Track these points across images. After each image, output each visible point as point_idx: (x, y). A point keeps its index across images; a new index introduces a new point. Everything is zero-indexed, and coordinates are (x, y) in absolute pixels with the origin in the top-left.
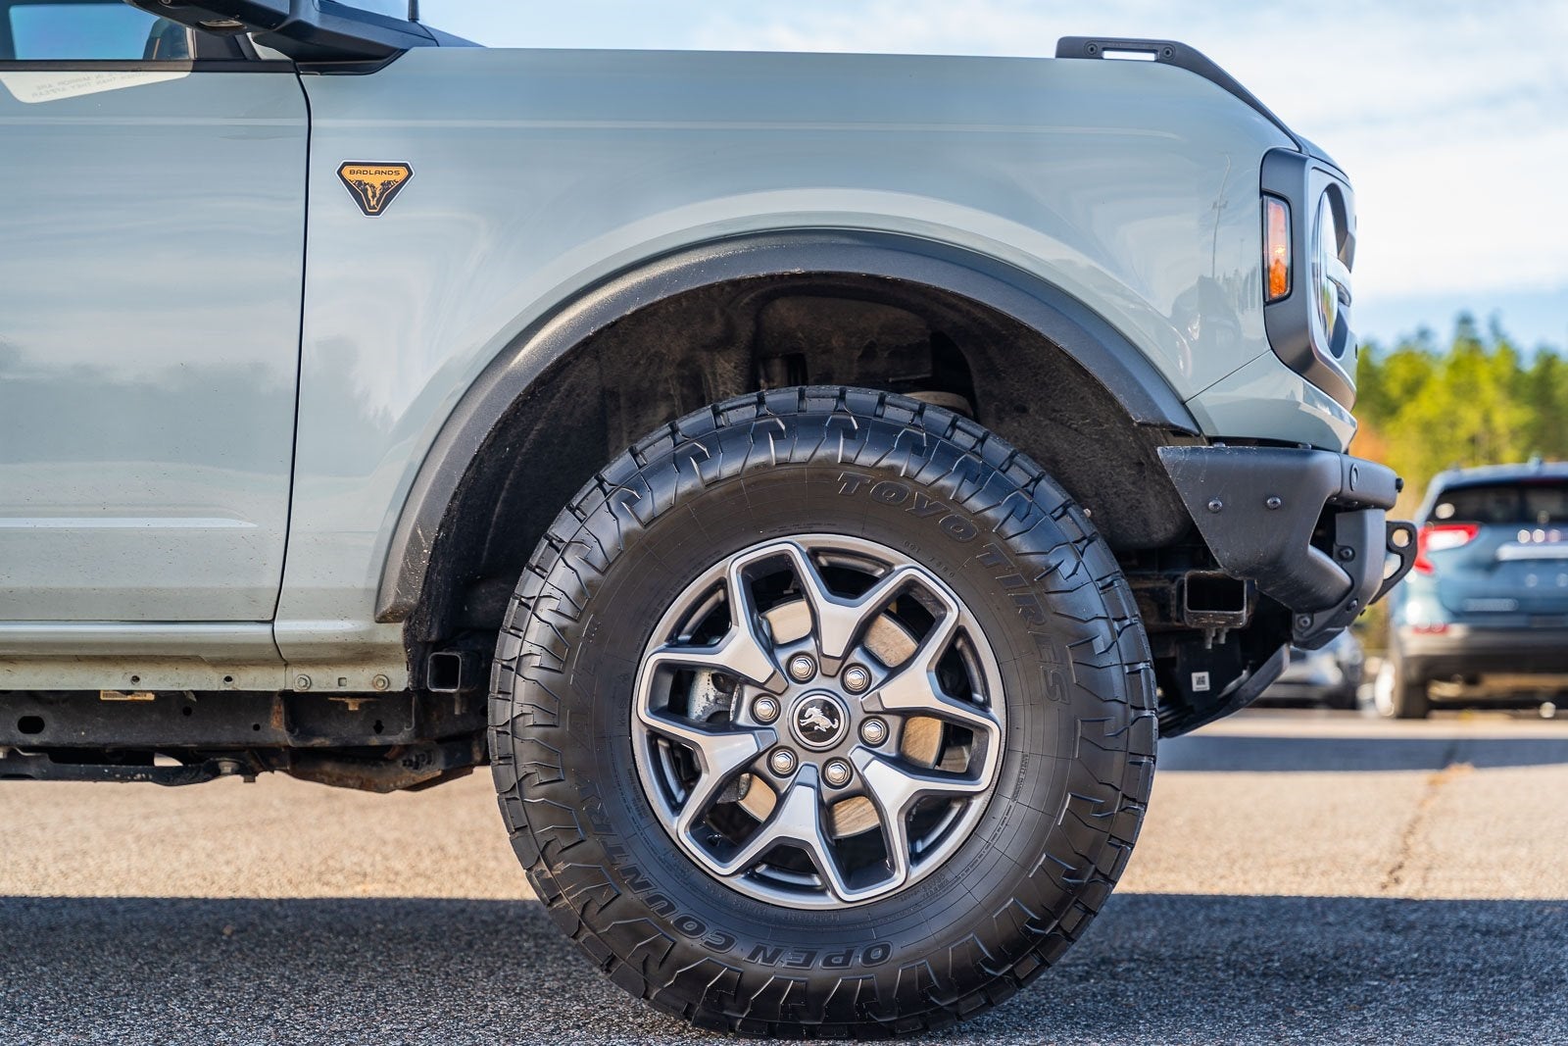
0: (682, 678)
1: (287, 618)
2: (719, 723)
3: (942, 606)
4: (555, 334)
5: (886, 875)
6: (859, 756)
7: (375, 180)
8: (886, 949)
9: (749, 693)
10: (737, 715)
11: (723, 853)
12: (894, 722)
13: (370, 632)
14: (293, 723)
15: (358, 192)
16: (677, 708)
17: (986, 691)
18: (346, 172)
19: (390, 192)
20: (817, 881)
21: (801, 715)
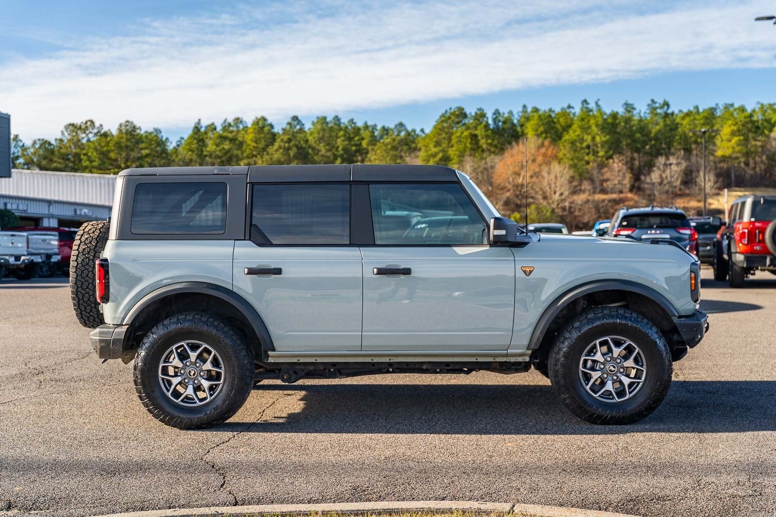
0: (586, 361)
1: (510, 349)
2: (593, 369)
3: (636, 349)
4: (566, 300)
5: (625, 396)
6: (619, 374)
7: (528, 270)
8: (626, 410)
9: (599, 364)
10: (596, 367)
11: (595, 393)
12: (625, 369)
13: (525, 352)
14: (500, 366)
15: (525, 272)
16: (585, 366)
17: (642, 362)
18: (522, 268)
19: (531, 272)
20: (611, 397)
21: (609, 368)
